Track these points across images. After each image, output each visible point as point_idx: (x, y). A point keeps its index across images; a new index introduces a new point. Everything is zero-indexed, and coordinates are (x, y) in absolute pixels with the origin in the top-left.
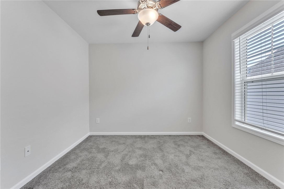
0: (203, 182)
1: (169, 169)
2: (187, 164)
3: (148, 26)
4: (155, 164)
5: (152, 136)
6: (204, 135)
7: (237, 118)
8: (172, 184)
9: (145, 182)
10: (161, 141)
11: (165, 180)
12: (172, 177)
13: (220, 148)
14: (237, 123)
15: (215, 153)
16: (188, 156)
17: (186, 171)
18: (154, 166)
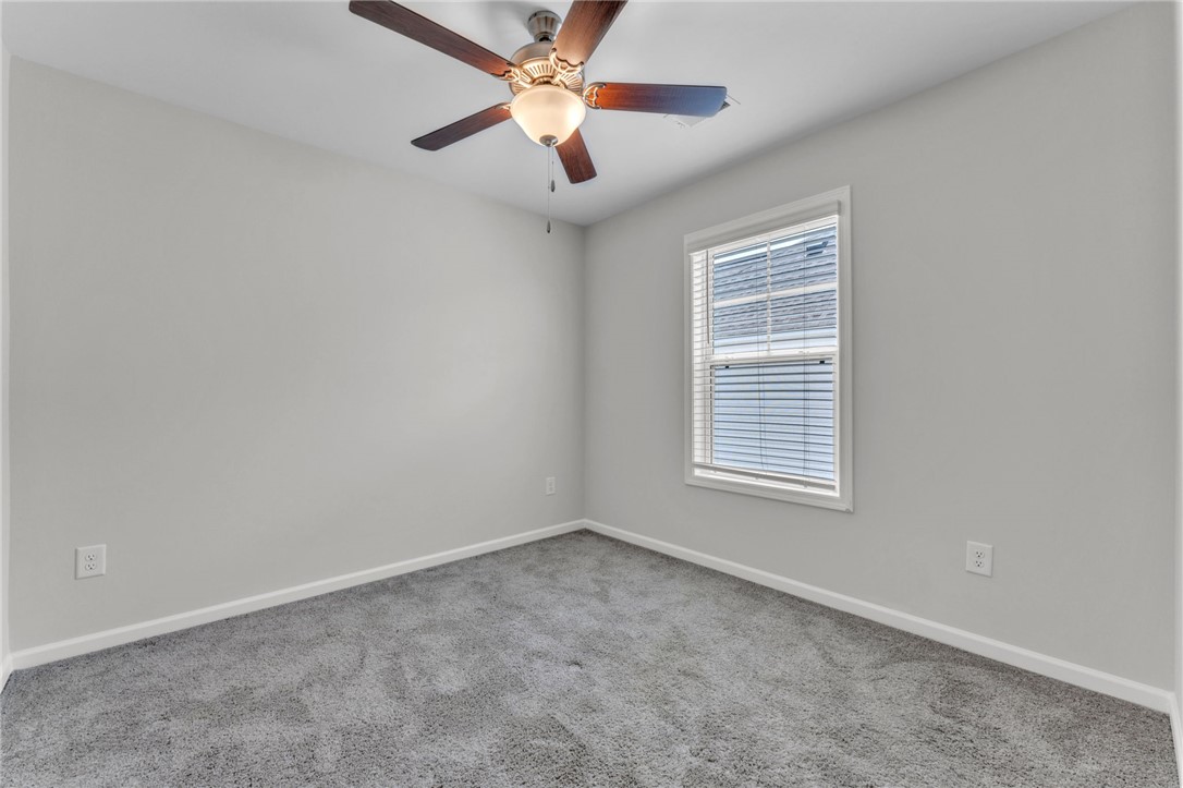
0: (688, 643)
1: (589, 649)
2: (620, 618)
3: (548, 145)
4: (539, 655)
5: (431, 573)
6: (588, 527)
7: (698, 459)
8: (632, 681)
9: (559, 716)
10: (485, 580)
11: (605, 682)
12: (616, 665)
13: (653, 553)
14: (698, 472)
15: (652, 567)
16: (604, 597)
17: (633, 634)
18: (540, 661)
